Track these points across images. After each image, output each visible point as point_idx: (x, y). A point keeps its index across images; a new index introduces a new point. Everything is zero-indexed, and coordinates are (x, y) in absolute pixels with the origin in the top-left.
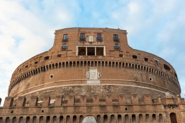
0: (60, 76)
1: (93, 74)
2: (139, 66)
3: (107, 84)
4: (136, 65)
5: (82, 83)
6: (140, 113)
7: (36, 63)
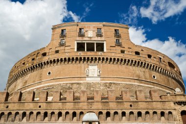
0: (58, 73)
1: (92, 70)
2: (142, 63)
3: (107, 82)
4: (139, 62)
5: (81, 80)
6: (147, 110)
7: (33, 59)
